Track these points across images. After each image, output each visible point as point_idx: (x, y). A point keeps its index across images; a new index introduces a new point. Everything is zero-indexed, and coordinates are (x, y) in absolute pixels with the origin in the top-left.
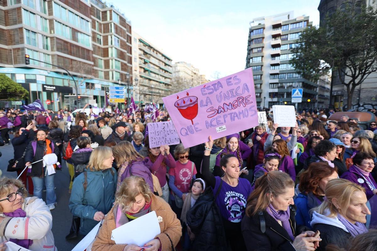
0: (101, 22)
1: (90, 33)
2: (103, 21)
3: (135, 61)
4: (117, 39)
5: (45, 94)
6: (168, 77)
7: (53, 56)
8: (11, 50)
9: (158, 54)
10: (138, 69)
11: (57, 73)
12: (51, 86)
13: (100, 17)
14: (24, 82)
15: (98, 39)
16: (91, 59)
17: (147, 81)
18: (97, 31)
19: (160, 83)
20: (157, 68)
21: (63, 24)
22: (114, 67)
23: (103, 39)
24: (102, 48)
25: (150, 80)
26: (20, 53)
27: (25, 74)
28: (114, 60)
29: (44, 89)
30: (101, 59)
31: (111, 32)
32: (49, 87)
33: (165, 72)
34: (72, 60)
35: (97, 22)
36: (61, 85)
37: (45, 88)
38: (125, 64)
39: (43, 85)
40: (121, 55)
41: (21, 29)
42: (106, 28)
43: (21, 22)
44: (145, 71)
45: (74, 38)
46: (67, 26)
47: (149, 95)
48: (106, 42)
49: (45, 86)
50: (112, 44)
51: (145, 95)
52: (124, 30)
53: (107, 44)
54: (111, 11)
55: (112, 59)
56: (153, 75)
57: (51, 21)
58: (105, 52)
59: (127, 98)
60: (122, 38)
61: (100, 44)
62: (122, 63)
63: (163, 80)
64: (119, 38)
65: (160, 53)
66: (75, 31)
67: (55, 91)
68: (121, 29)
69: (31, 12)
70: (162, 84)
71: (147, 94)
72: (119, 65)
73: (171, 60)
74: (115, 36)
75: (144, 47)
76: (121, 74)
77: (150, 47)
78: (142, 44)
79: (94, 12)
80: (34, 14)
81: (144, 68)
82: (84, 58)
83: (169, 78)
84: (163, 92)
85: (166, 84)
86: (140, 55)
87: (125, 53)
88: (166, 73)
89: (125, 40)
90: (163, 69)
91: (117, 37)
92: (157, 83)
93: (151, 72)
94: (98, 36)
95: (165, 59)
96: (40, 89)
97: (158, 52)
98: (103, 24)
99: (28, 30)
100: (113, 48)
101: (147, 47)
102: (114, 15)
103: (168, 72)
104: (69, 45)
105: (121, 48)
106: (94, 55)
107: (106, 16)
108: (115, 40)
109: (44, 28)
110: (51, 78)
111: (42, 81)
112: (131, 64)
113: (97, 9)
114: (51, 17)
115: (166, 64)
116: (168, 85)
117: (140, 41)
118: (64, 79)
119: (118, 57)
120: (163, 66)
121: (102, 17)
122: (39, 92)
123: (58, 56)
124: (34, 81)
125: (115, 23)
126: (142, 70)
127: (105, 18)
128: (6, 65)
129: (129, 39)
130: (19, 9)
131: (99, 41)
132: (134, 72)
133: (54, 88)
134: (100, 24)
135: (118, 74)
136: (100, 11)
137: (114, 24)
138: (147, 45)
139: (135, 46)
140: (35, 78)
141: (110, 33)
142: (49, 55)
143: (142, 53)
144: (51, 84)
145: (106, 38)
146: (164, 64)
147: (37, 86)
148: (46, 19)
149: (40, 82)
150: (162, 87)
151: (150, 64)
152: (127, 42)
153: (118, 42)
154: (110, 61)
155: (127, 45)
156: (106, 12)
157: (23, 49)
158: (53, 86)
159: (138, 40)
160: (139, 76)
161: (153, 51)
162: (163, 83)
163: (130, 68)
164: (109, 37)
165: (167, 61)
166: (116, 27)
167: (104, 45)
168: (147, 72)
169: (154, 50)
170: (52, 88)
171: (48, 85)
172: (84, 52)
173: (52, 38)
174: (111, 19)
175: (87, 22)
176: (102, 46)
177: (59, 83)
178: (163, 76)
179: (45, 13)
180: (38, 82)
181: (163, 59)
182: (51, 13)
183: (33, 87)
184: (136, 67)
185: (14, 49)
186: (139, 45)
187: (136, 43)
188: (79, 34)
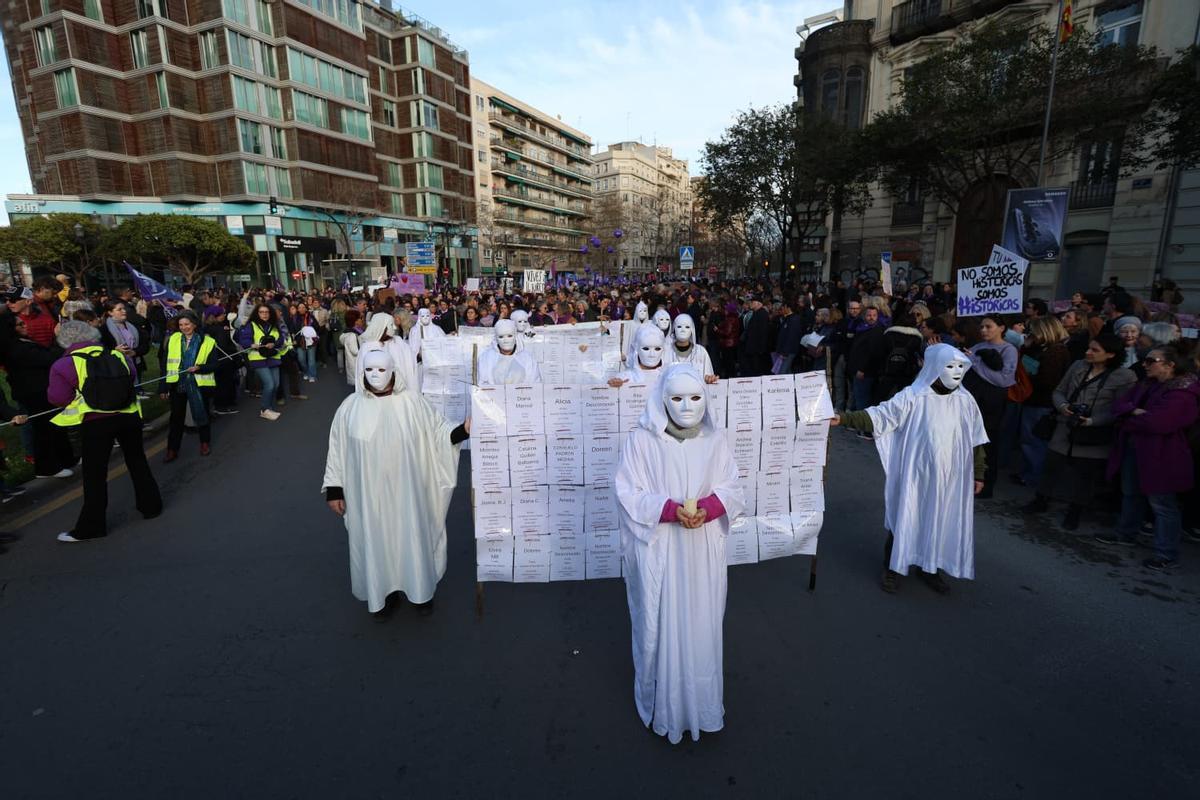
0: (391, 67)
1: (367, 105)
2: (395, 64)
3: (480, 160)
4: (431, 107)
5: (282, 257)
6: (578, 195)
7: (293, 170)
8: (214, 165)
9: (547, 131)
10: (490, 181)
11: (303, 208)
12: (292, 239)
13: (388, 55)
14: (242, 233)
15: (386, 111)
16: (373, 168)
17: (515, 211)
18: (382, 94)
19: (555, 213)
20: (545, 173)
21: (310, 95)
22: (427, 184)
23: (399, 111)
24: (395, 134)
25: (524, 208)
26: (232, 171)
27: (243, 216)
28: (425, 164)
29: (280, 246)
30: (397, 164)
31: (417, 92)
32: (289, 242)
33: (568, 182)
34: (332, 175)
35: (383, 68)
36: (313, 235)
37: (283, 244)
38: (455, 172)
39: (278, 238)
40: (443, 149)
41: (231, 120)
42: (405, 83)
43: (230, 104)
44: (510, 183)
45: (335, 122)
46: (317, 98)
47: (522, 248)
48: (405, 119)
49: (282, 240)
50: (419, 123)
51: (511, 250)
52: (449, 82)
53: (409, 125)
54: (413, 37)
55: (421, 163)
56: (533, 193)
57: (286, 92)
58: (404, 146)
59: (462, 260)
60: (444, 105)
61: (392, 125)
62: (446, 170)
63: (562, 204)
64: (436, 106)
65: (553, 129)
66: (334, 108)
67: (300, 249)
68: (443, 79)
69: (247, 80)
70: (562, 217)
71: (518, 248)
72: (439, 175)
73: (589, 145)
74: (425, 101)
75: (505, 119)
76: (446, 200)
77: (522, 116)
78: (498, 111)
79: (375, 45)
80: (253, 82)
81: (505, 177)
82: (356, 169)
83: (582, 198)
84: (564, 239)
85: (571, 217)
86: (494, 141)
87: (452, 141)
88: (574, 183)
89: (454, 109)
90: (562, 175)
91: (432, 104)
92: (547, 216)
93: (527, 185)
94: (387, 106)
95: (568, 143)
96: (274, 247)
97: (545, 126)
98: (397, 72)
99: (244, 121)
100: (424, 134)
101: (513, 117)
102: (422, 47)
103: (577, 180)
104: (323, 143)
105: (442, 130)
106: (379, 156)
107: (403, 51)
108: (426, 110)
109: (272, 111)
110: (292, 222)
111: (275, 230)
112: (471, 168)
113: (381, 35)
114: (284, 83)
115: (571, 160)
116: (581, 218)
117: (494, 102)
118: (316, 221)
119: (436, 156)
120: (561, 165)
121: (393, 53)
122: (272, 254)
123: (304, 169)
124: (261, 230)
125: (425, 67)
126: (502, 184)
127: (400, 57)
128: (208, 199)
129: (464, 102)
130: (225, 76)
131: (389, 115)
132: (479, 190)
133: (299, 243)
134: (389, 73)
135: (438, 198)
136: (388, 38)
137: (423, 69)
138: (513, 112)
139: (481, 118)
140: (262, 224)
141: (414, 96)
142: (285, 169)
143: (499, 134)
144: (292, 234)
145: (404, 109)
146: (565, 160)
147: (267, 240)
148: (275, 89)
149: (272, 232)
150: (561, 224)
151: (522, 163)
152: (458, 110)
153: (435, 116)
154: (418, 166)
155: (458, 119)
156: (401, 40)
157: (238, 162)
158: (297, 239)
159: (486, 102)
160: (493, 201)
161: (533, 127)
162: (565, 214)
163: (469, 179)
164: (413, 106)
165: (574, 151)
166: (428, 77)
167: (401, 126)
168: (515, 189)
169: (535, 121)
170: (295, 242)
171: (287, 238)
172: (356, 156)
173: (288, 130)
174: (415, 57)
175: (359, 78)
176: (396, 130)
177: (308, 231)
178: (563, 195)
179: (273, 75)
180: (268, 232)
181: (561, 144)
182: (284, 75)
183: (261, 243)
184: (483, 175)
185: (221, 163)
186: (489, 114)
187: (482, 110)
188: (344, 113)
